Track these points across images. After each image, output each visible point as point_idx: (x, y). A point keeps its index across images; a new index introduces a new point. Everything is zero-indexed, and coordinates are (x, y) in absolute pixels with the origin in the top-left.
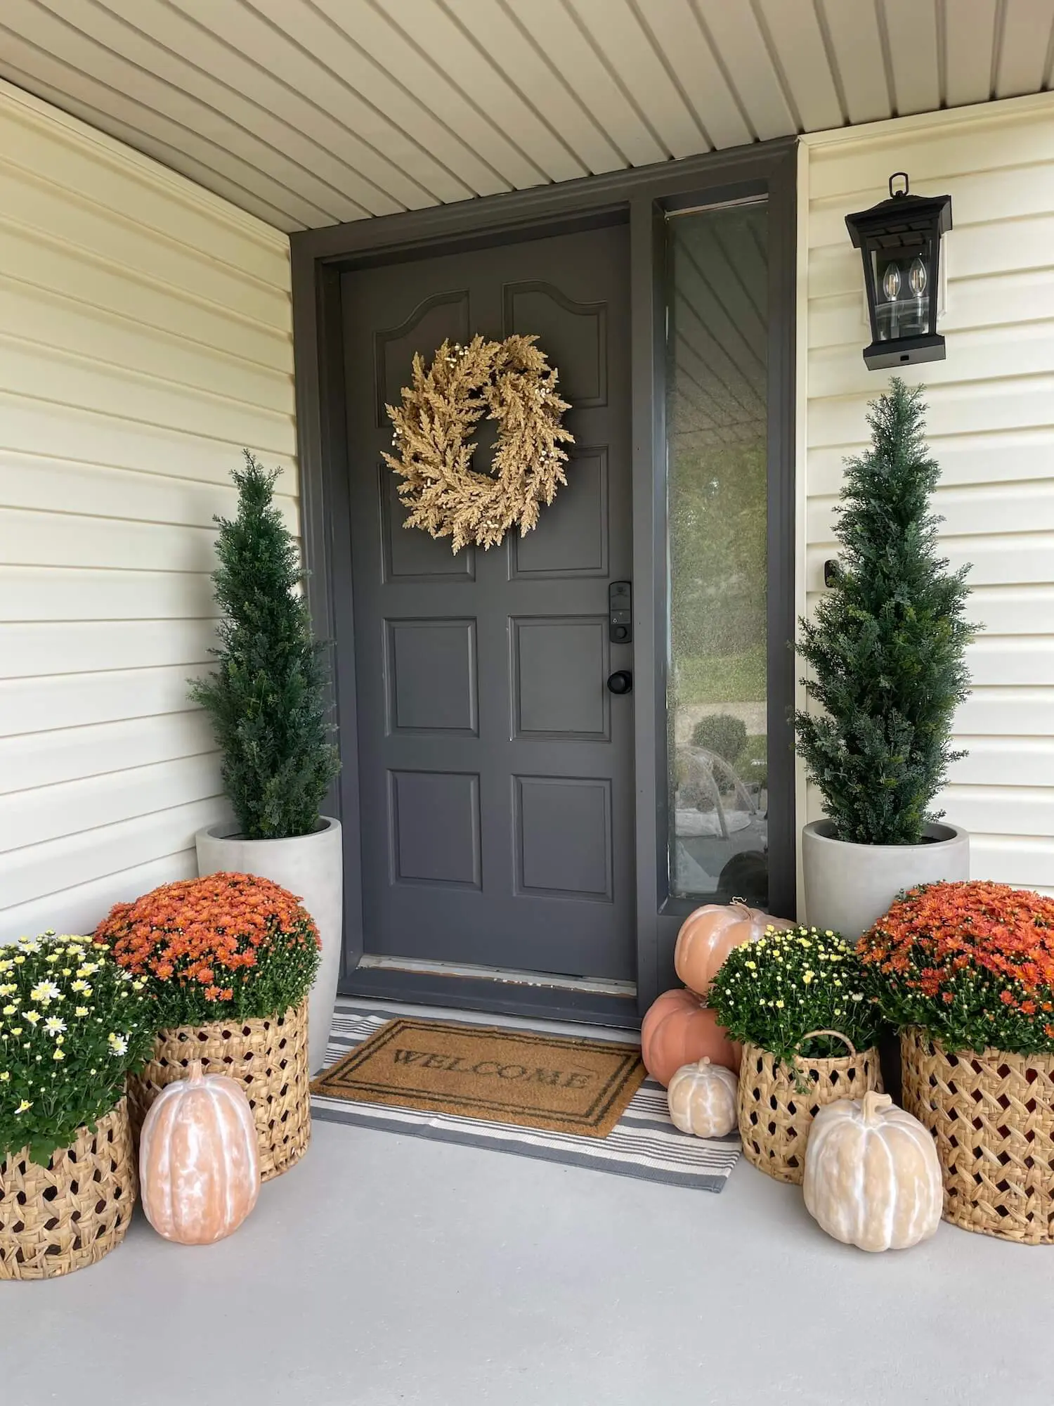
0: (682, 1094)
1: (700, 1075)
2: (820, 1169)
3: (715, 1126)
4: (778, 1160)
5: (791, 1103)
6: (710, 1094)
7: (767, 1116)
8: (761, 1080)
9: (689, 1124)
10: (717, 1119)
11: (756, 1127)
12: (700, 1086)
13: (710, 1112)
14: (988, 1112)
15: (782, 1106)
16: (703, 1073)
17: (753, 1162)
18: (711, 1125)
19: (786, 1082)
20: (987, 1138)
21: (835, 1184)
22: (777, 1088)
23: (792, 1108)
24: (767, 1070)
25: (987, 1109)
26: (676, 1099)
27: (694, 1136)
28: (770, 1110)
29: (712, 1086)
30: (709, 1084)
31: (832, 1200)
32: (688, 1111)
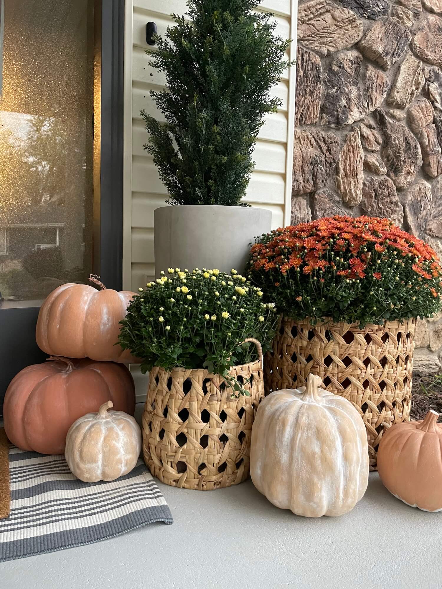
0: (93, 443)
1: (104, 420)
2: (297, 454)
3: (126, 465)
4: (212, 468)
5: (223, 411)
6: (121, 434)
7: (199, 431)
8: (191, 400)
9: (99, 472)
10: (129, 456)
11: (185, 446)
12: (110, 430)
13: (122, 452)
14: (373, 373)
15: (215, 416)
16: (106, 418)
18: (123, 465)
19: (218, 391)
21: (318, 462)
22: (209, 400)
24: (197, 386)
27: (102, 482)
28: (203, 425)
29: (121, 426)
30: (118, 426)
31: (316, 479)
32: (100, 457)
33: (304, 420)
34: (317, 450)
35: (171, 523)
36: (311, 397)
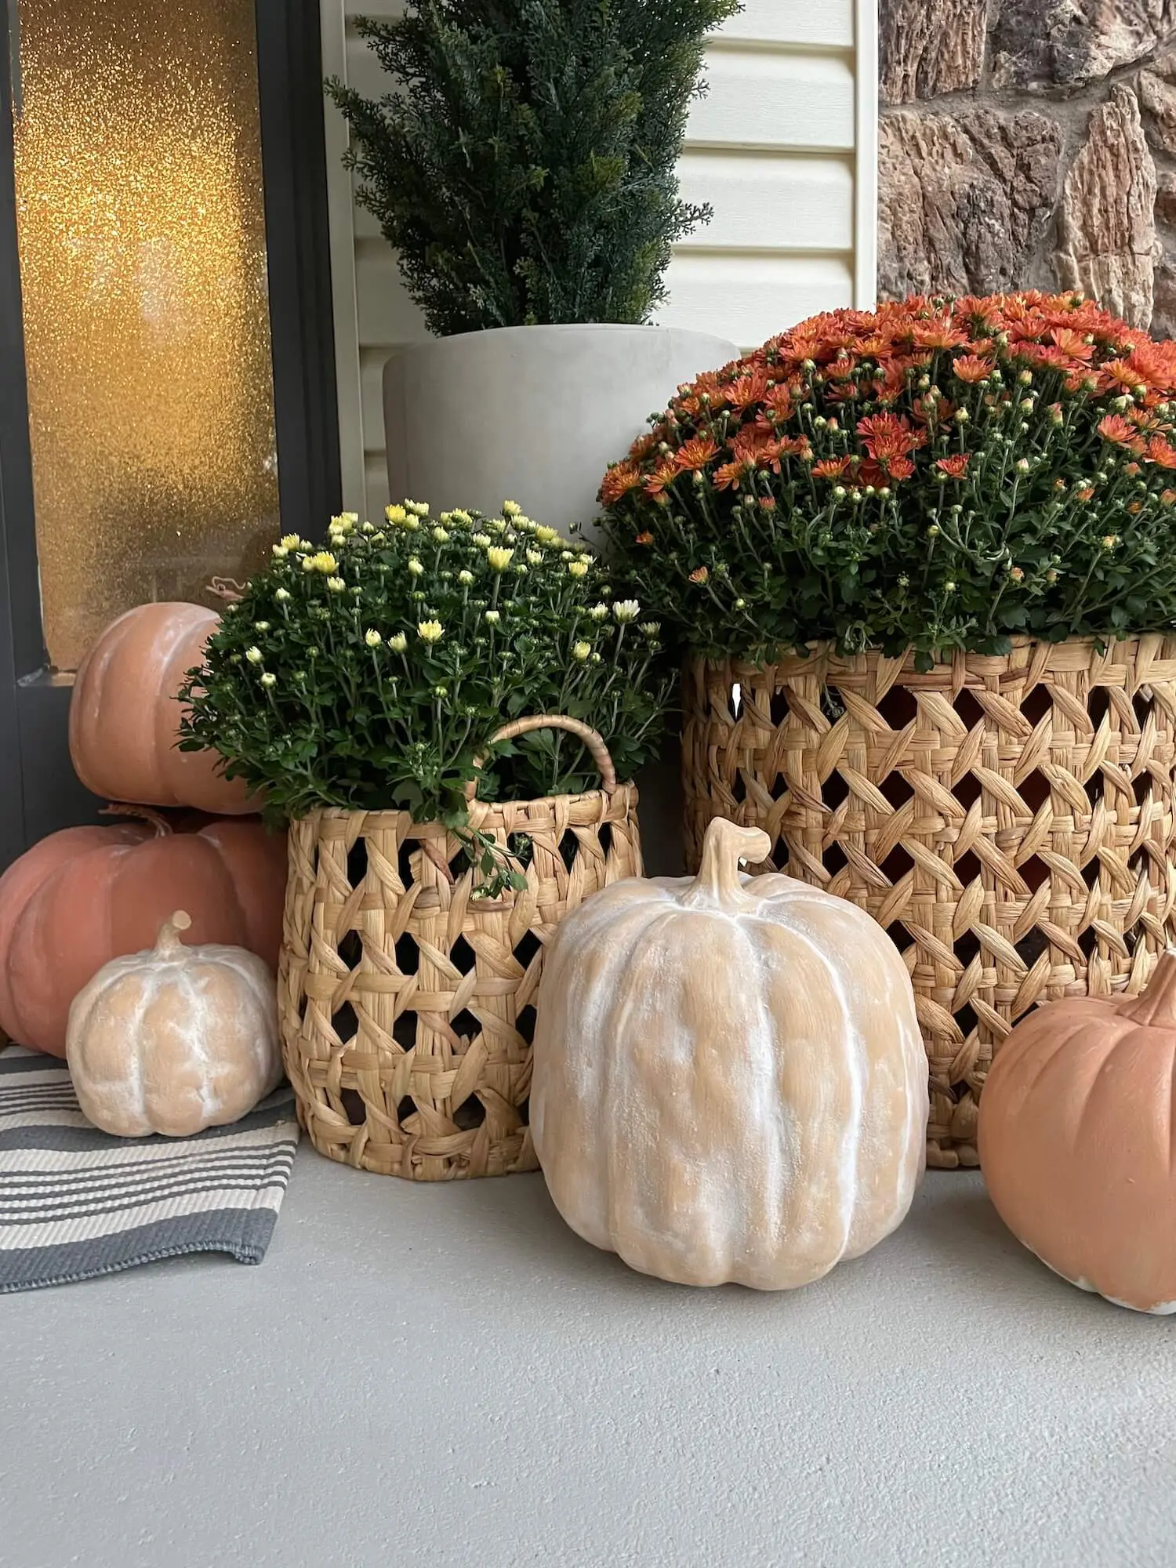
0: (112, 1023)
1: (164, 965)
2: (619, 1069)
3: (216, 1093)
4: (430, 1115)
5: (461, 939)
6: (199, 1005)
7: (389, 999)
8: (365, 904)
9: (137, 1107)
10: (224, 1070)
11: (353, 1043)
12: (166, 990)
13: (198, 1051)
14: (993, 830)
15: (435, 956)
16: (172, 958)
17: (342, 1155)
18: (204, 1092)
19: (444, 882)
20: (992, 902)
21: (682, 1099)
22: (416, 907)
23: (463, 956)
24: (384, 865)
25: (992, 820)
26: (92, 1042)
27: (155, 1138)
28: (399, 979)
29: (203, 983)
30: (194, 981)
31: (676, 1157)
32: (134, 1064)
33: (651, 958)
34: (680, 1057)
35: (254, 1260)
36: (709, 893)
